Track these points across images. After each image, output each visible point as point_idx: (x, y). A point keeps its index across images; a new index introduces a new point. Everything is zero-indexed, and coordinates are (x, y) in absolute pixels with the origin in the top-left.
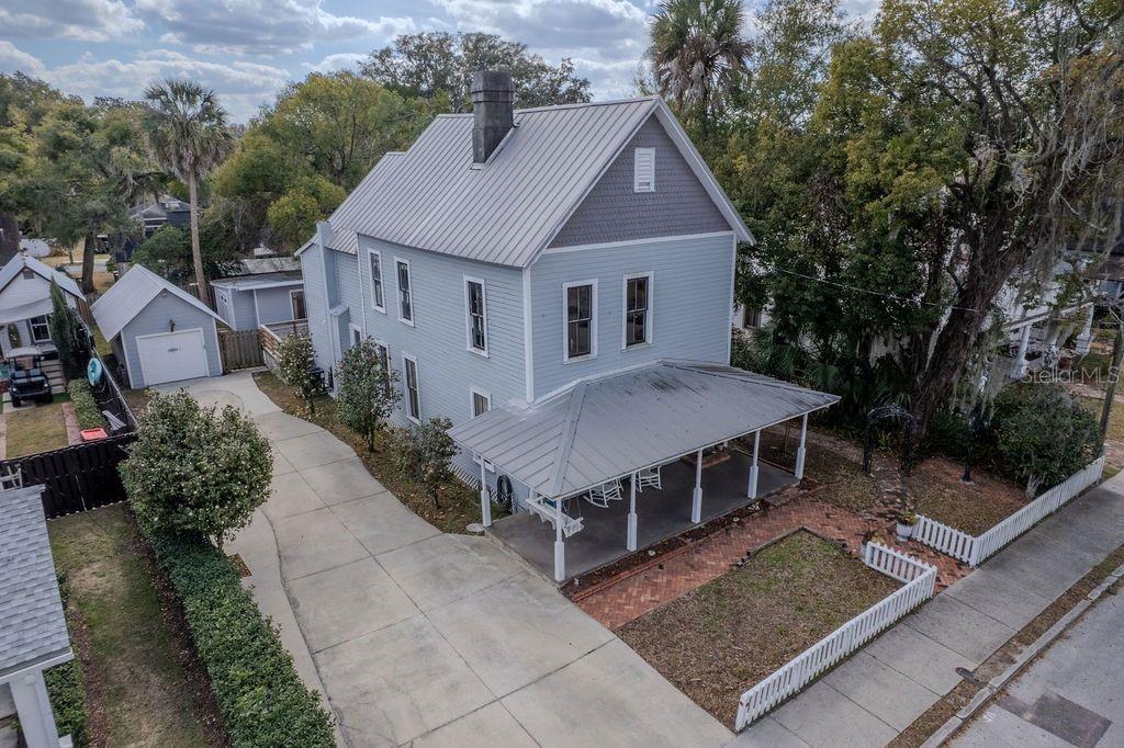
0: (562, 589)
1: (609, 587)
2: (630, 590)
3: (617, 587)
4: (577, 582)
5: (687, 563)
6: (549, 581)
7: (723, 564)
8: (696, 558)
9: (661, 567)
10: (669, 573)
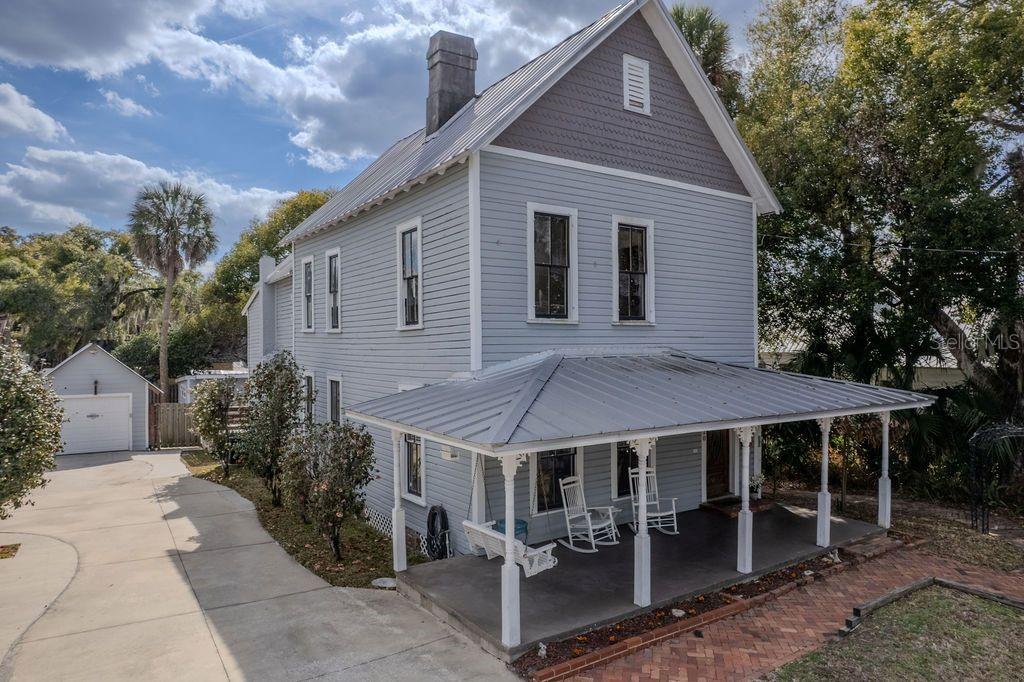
0: (514, 664)
1: (605, 663)
2: (645, 669)
3: (621, 663)
4: (543, 652)
5: (745, 630)
6: (492, 649)
7: (810, 632)
8: (759, 623)
9: (698, 634)
10: (715, 642)
